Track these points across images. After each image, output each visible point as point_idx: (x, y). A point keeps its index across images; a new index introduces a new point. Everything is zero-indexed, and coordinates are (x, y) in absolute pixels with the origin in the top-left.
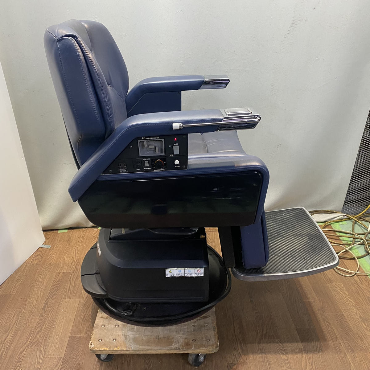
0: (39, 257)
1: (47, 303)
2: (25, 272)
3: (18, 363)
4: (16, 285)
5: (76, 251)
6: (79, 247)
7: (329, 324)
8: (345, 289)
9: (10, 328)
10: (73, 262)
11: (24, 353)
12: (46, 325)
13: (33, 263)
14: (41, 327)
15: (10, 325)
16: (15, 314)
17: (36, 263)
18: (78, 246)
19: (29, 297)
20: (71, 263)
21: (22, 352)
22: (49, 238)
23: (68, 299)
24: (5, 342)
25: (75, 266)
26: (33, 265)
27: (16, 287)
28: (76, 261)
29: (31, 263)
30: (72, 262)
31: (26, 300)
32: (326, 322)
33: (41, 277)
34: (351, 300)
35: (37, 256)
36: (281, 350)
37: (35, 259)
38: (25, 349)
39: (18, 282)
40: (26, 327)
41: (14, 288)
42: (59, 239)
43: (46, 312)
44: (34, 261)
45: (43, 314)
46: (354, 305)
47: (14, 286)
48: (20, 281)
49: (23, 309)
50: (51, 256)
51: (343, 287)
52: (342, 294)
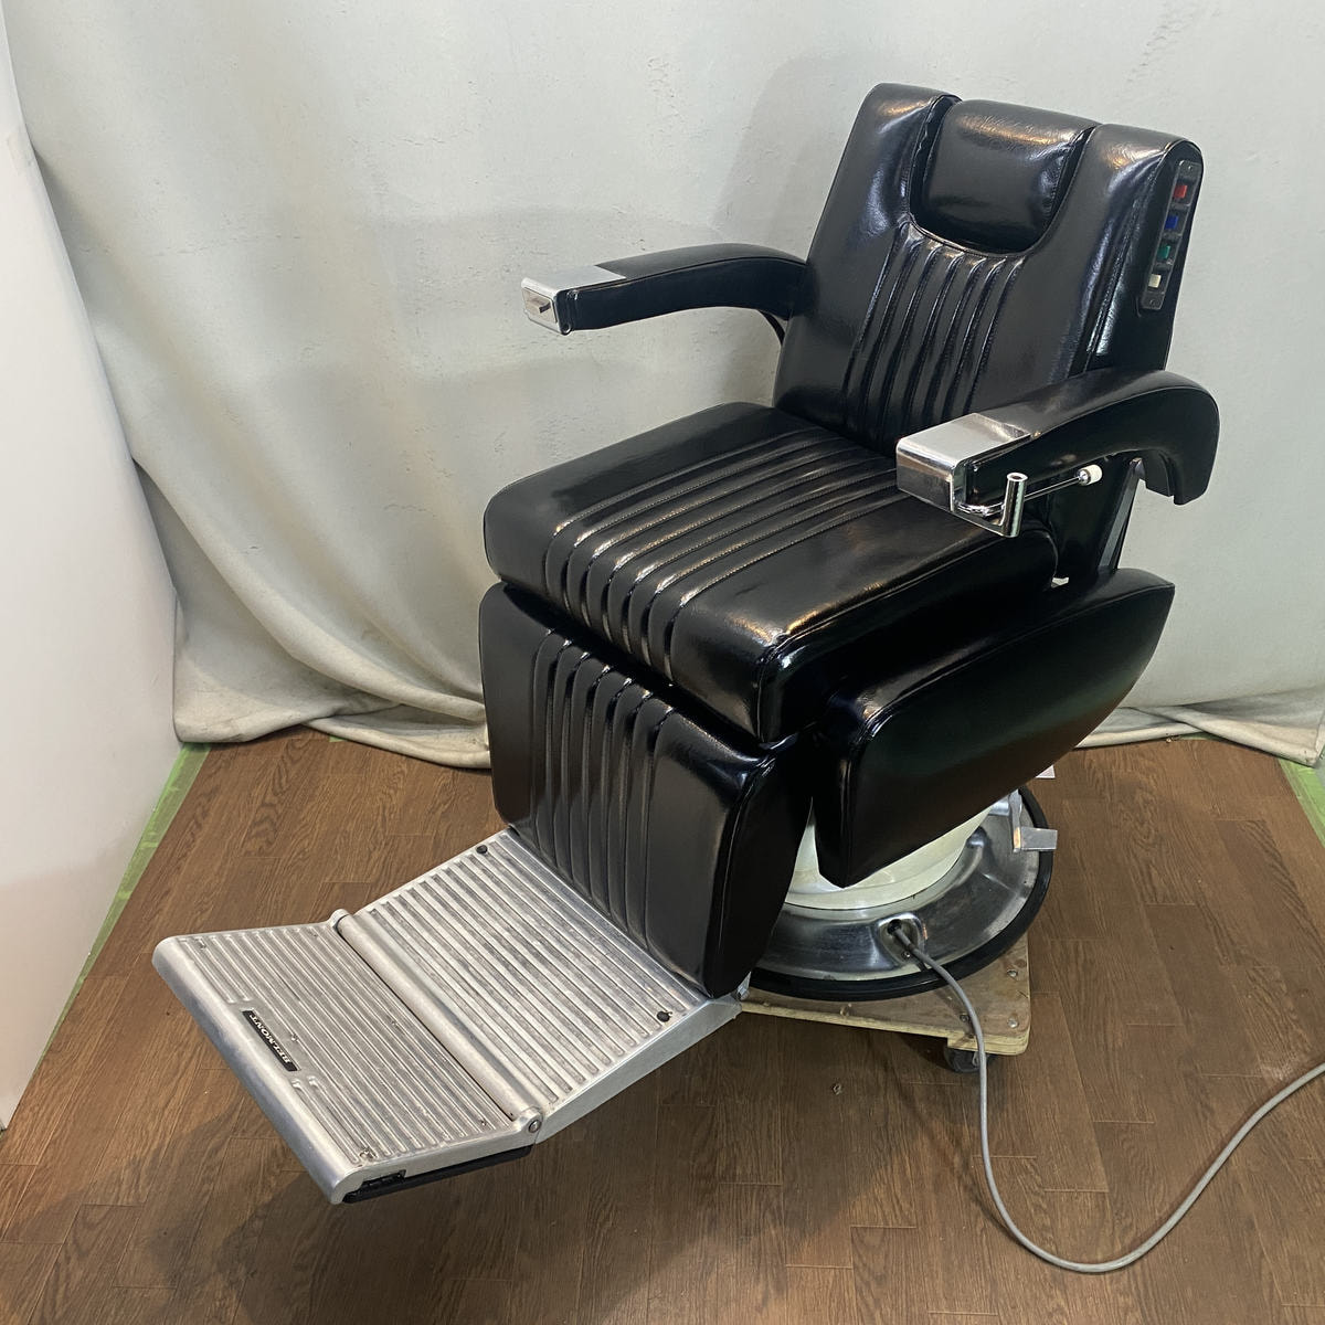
0: (266, 825)
3: (206, 1185)
5: (384, 811)
6: (396, 792)
7: (1208, 1114)
8: (1284, 987)
9: (182, 1067)
10: (375, 848)
11: (221, 1154)
13: (249, 846)
15: (180, 1055)
17: (257, 847)
18: (392, 792)
20: (370, 852)
21: (216, 1150)
22: (298, 761)
24: (166, 1113)
25: (381, 865)
26: (248, 853)
28: (386, 844)
30: (371, 847)
32: (1199, 1107)
34: (1300, 1031)
35: (261, 822)
36: (1036, 1194)
37: (253, 833)
38: (223, 1143)
42: (331, 764)
44: (250, 839)
46: (1308, 1049)
50: (306, 824)
51: (1277, 981)
52: (1273, 1006)
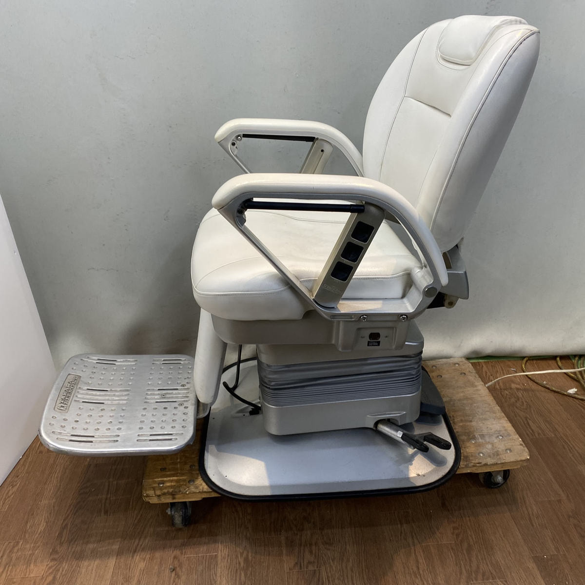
1: (66, 525)
2: (26, 468)
4: (8, 493)
12: (63, 571)
14: (52, 576)
16: (5, 550)
19: (33, 514)
23: (106, 517)
27: (9, 497)
29: (38, 449)
31: (27, 522)
33: (56, 476)
39: (13, 487)
40: (25, 576)
41: (5, 499)
43: (63, 543)
45: (59, 549)
47: (5, 495)
48: (16, 485)
49: (21, 539)
